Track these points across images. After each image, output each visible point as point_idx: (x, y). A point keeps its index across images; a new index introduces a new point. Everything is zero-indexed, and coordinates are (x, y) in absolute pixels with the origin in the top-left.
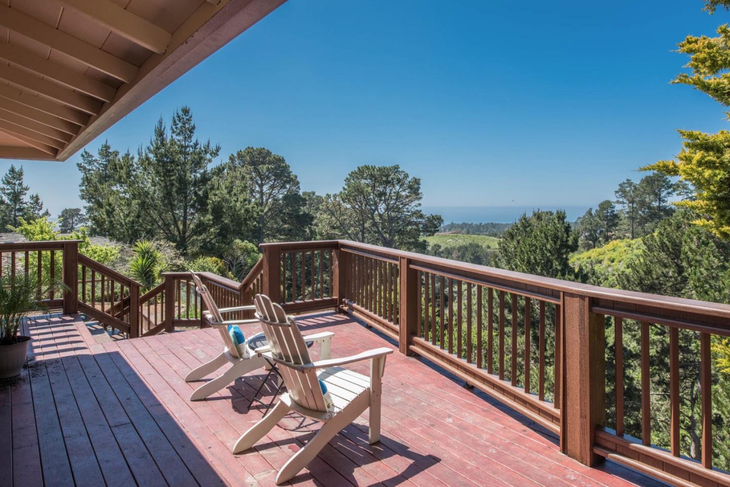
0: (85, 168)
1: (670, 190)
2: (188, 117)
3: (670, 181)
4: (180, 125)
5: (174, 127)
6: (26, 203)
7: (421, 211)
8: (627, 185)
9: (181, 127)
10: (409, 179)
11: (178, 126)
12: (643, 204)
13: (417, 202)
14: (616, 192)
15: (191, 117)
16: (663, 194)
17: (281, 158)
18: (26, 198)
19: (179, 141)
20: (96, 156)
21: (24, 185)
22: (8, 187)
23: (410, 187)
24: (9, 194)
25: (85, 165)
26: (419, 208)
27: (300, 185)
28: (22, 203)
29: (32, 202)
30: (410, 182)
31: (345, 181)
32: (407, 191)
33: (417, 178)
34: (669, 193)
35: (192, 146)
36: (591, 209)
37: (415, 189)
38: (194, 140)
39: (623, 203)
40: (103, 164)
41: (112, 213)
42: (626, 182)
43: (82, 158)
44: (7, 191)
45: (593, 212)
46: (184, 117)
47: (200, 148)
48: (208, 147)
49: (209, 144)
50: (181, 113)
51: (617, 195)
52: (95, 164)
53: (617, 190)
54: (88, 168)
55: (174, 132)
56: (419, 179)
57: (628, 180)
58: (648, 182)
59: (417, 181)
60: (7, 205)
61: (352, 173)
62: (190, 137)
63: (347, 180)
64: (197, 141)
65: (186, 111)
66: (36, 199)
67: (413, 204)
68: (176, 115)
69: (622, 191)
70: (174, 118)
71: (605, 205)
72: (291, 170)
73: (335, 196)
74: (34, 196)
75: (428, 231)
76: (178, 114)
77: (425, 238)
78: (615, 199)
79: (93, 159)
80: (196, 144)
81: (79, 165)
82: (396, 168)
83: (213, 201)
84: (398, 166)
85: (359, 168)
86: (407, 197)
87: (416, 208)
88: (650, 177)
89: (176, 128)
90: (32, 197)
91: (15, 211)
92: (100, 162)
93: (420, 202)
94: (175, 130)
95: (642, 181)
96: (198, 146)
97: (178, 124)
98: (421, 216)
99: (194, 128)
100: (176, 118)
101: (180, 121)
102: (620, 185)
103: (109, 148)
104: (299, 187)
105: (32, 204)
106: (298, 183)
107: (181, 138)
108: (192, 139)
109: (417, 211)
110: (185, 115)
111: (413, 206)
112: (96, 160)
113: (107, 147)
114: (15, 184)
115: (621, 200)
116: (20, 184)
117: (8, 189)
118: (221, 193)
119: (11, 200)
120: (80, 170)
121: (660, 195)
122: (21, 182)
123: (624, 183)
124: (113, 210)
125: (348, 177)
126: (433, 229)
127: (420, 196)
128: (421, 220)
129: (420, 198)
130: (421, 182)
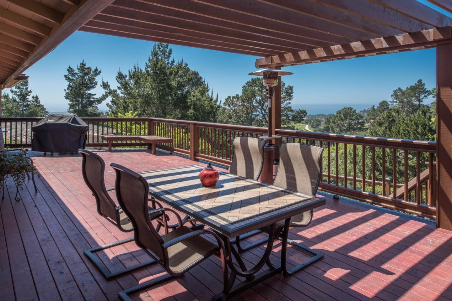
0: (69, 78)
1: (426, 94)
2: (167, 44)
3: (426, 89)
4: (162, 49)
6: (30, 101)
7: (291, 107)
8: (398, 91)
10: (286, 86)
12: (409, 102)
13: (288, 101)
14: (392, 96)
16: (421, 97)
17: (197, 72)
18: (30, 98)
20: (77, 71)
21: (29, 90)
22: (19, 91)
23: (286, 92)
24: (19, 95)
25: (69, 76)
26: (289, 105)
28: (28, 101)
29: (33, 100)
30: (286, 88)
32: (284, 94)
33: (291, 85)
34: (425, 96)
36: (374, 106)
37: (289, 93)
39: (397, 102)
40: (81, 76)
41: (127, 108)
42: (398, 89)
43: (67, 72)
44: (17, 93)
45: (376, 108)
49: (182, 61)
51: (393, 97)
52: (76, 76)
53: (393, 94)
54: (71, 78)
57: (399, 88)
58: (412, 89)
59: (291, 88)
60: (18, 103)
61: (248, 82)
64: (173, 60)
66: (36, 99)
67: (286, 103)
69: (395, 95)
71: (384, 104)
72: (203, 80)
74: (35, 96)
75: (296, 120)
77: (293, 124)
78: (392, 100)
79: (75, 72)
80: (173, 62)
81: (66, 76)
83: (192, 100)
85: (252, 79)
88: (413, 86)
89: (160, 51)
90: (33, 97)
91: (23, 106)
92: (79, 74)
93: (291, 101)
95: (407, 89)
96: (175, 63)
98: (292, 111)
99: (171, 52)
102: (394, 91)
103: (85, 65)
105: (34, 102)
107: (162, 57)
108: (170, 58)
109: (289, 107)
112: (76, 73)
113: (83, 65)
114: (23, 89)
115: (395, 100)
116: (27, 89)
117: (18, 92)
119: (20, 99)
120: (66, 79)
121: (420, 97)
122: (27, 87)
123: (397, 90)
124: (128, 106)
125: (245, 85)
126: (299, 119)
127: (291, 98)
128: (292, 113)
129: (291, 99)
130: (293, 89)
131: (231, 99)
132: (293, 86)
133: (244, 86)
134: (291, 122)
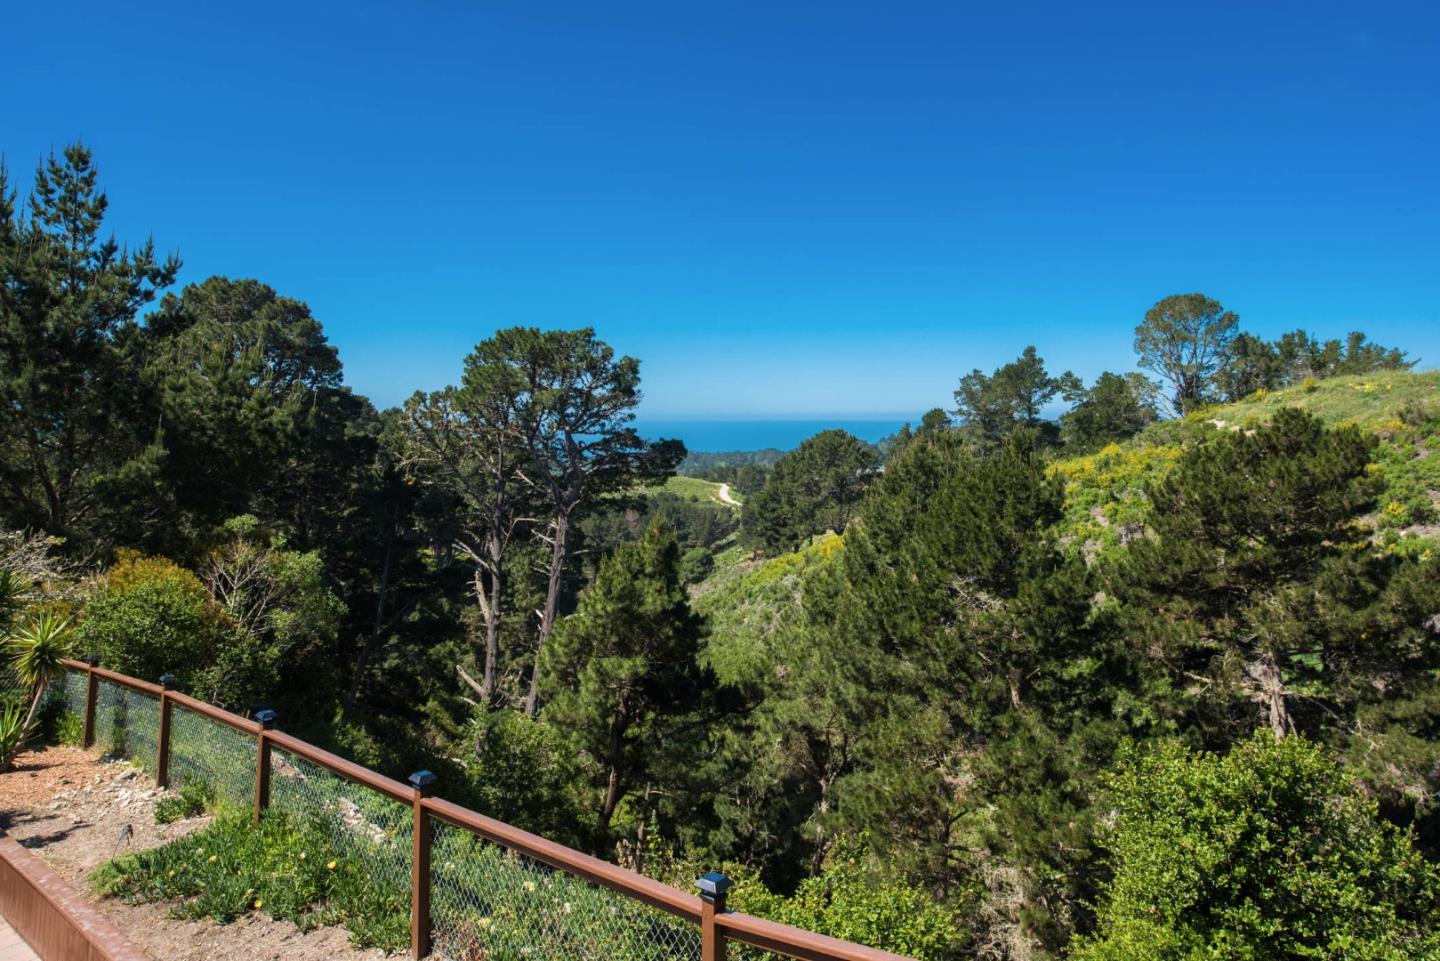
1: (1046, 391)
2: (86, 174)
3: (1046, 374)
4: (60, 192)
5: (39, 199)
7: (635, 430)
8: (973, 381)
9: (63, 200)
10: (616, 359)
11: (55, 197)
13: (626, 411)
14: (957, 394)
15: (93, 174)
16: (1035, 398)
17: (301, 305)
19: (55, 238)
23: (616, 378)
26: (629, 425)
27: (344, 371)
30: (615, 367)
31: (465, 361)
32: (609, 387)
33: (634, 357)
34: (1045, 397)
35: (95, 255)
36: (908, 425)
37: (625, 381)
38: (102, 236)
39: (969, 414)
42: (972, 374)
45: (913, 429)
46: (73, 172)
47: (124, 260)
48: (148, 256)
49: (150, 248)
50: (62, 162)
51: (959, 398)
53: (958, 389)
55: (38, 213)
56: (638, 361)
57: (975, 371)
58: (1010, 377)
59: (633, 366)
61: (484, 343)
62: (90, 229)
63: (472, 360)
64: (111, 242)
65: (80, 159)
67: (618, 416)
68: (46, 166)
69: (966, 392)
70: (41, 174)
71: (936, 418)
72: (324, 333)
73: (436, 397)
75: (651, 475)
76: (53, 164)
78: (955, 407)
80: (110, 249)
82: (589, 335)
84: (591, 330)
85: (499, 333)
86: (607, 400)
87: (625, 425)
88: (1012, 366)
89: (48, 202)
93: (634, 411)
94: (43, 207)
95: (998, 374)
96: (117, 256)
97: (52, 191)
98: (638, 443)
99: (102, 203)
100: (49, 176)
101: (59, 184)
102: (963, 381)
104: (340, 375)
106: (339, 365)
107: (60, 229)
108: (97, 233)
109: (628, 430)
110: (76, 168)
111: (617, 419)
115: (965, 408)
118: (192, 382)
121: (1030, 399)
123: (969, 377)
125: (474, 353)
126: (662, 470)
127: (635, 398)
128: (637, 451)
129: (634, 403)
130: (641, 368)
131: (428, 402)
132: (640, 358)
133: (470, 357)
134: (636, 481)
